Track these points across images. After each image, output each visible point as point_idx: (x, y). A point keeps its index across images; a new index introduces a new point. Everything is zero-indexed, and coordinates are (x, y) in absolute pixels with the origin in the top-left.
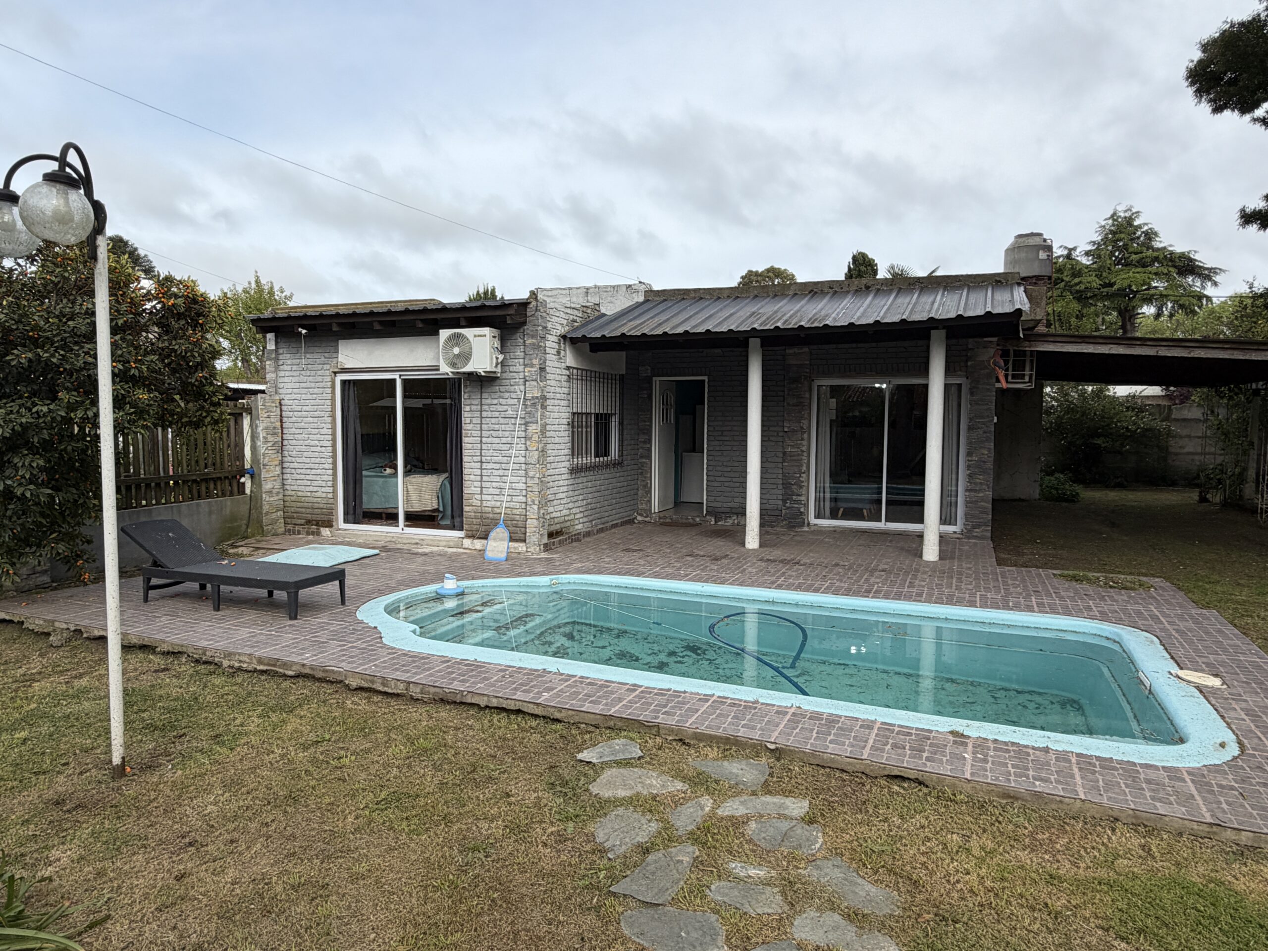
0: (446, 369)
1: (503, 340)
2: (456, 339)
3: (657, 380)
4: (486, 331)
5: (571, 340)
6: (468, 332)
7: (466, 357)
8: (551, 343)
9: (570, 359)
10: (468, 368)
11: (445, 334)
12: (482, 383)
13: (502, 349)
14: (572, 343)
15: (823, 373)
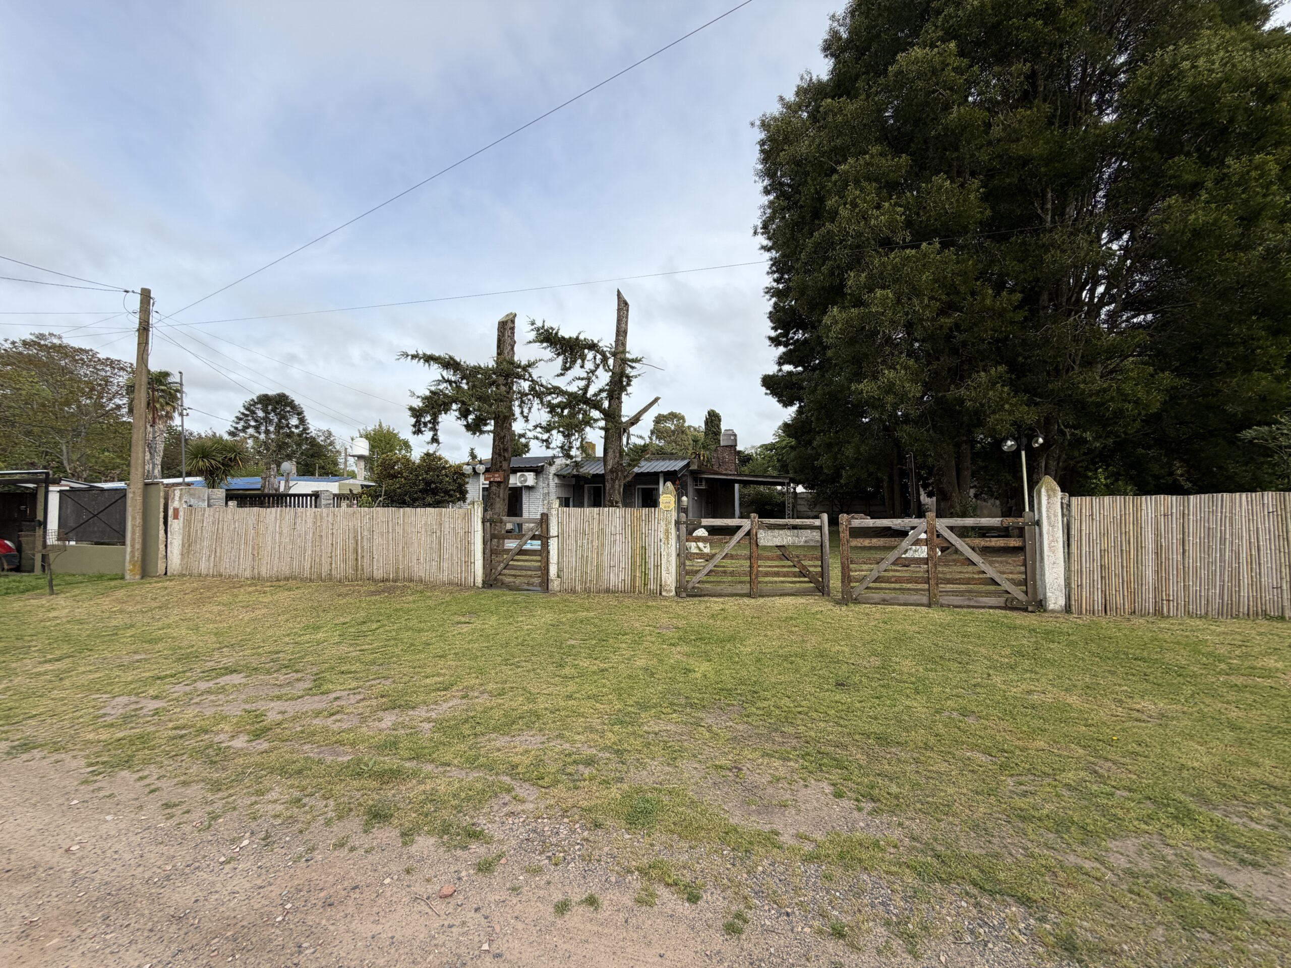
0: (519, 485)
1: (536, 475)
2: (523, 476)
3: (586, 486)
4: (532, 473)
5: (556, 475)
6: (526, 474)
7: (525, 481)
8: (551, 477)
9: (556, 480)
10: (526, 484)
11: (519, 474)
12: (530, 488)
13: (536, 479)
14: (558, 476)
15: (640, 484)
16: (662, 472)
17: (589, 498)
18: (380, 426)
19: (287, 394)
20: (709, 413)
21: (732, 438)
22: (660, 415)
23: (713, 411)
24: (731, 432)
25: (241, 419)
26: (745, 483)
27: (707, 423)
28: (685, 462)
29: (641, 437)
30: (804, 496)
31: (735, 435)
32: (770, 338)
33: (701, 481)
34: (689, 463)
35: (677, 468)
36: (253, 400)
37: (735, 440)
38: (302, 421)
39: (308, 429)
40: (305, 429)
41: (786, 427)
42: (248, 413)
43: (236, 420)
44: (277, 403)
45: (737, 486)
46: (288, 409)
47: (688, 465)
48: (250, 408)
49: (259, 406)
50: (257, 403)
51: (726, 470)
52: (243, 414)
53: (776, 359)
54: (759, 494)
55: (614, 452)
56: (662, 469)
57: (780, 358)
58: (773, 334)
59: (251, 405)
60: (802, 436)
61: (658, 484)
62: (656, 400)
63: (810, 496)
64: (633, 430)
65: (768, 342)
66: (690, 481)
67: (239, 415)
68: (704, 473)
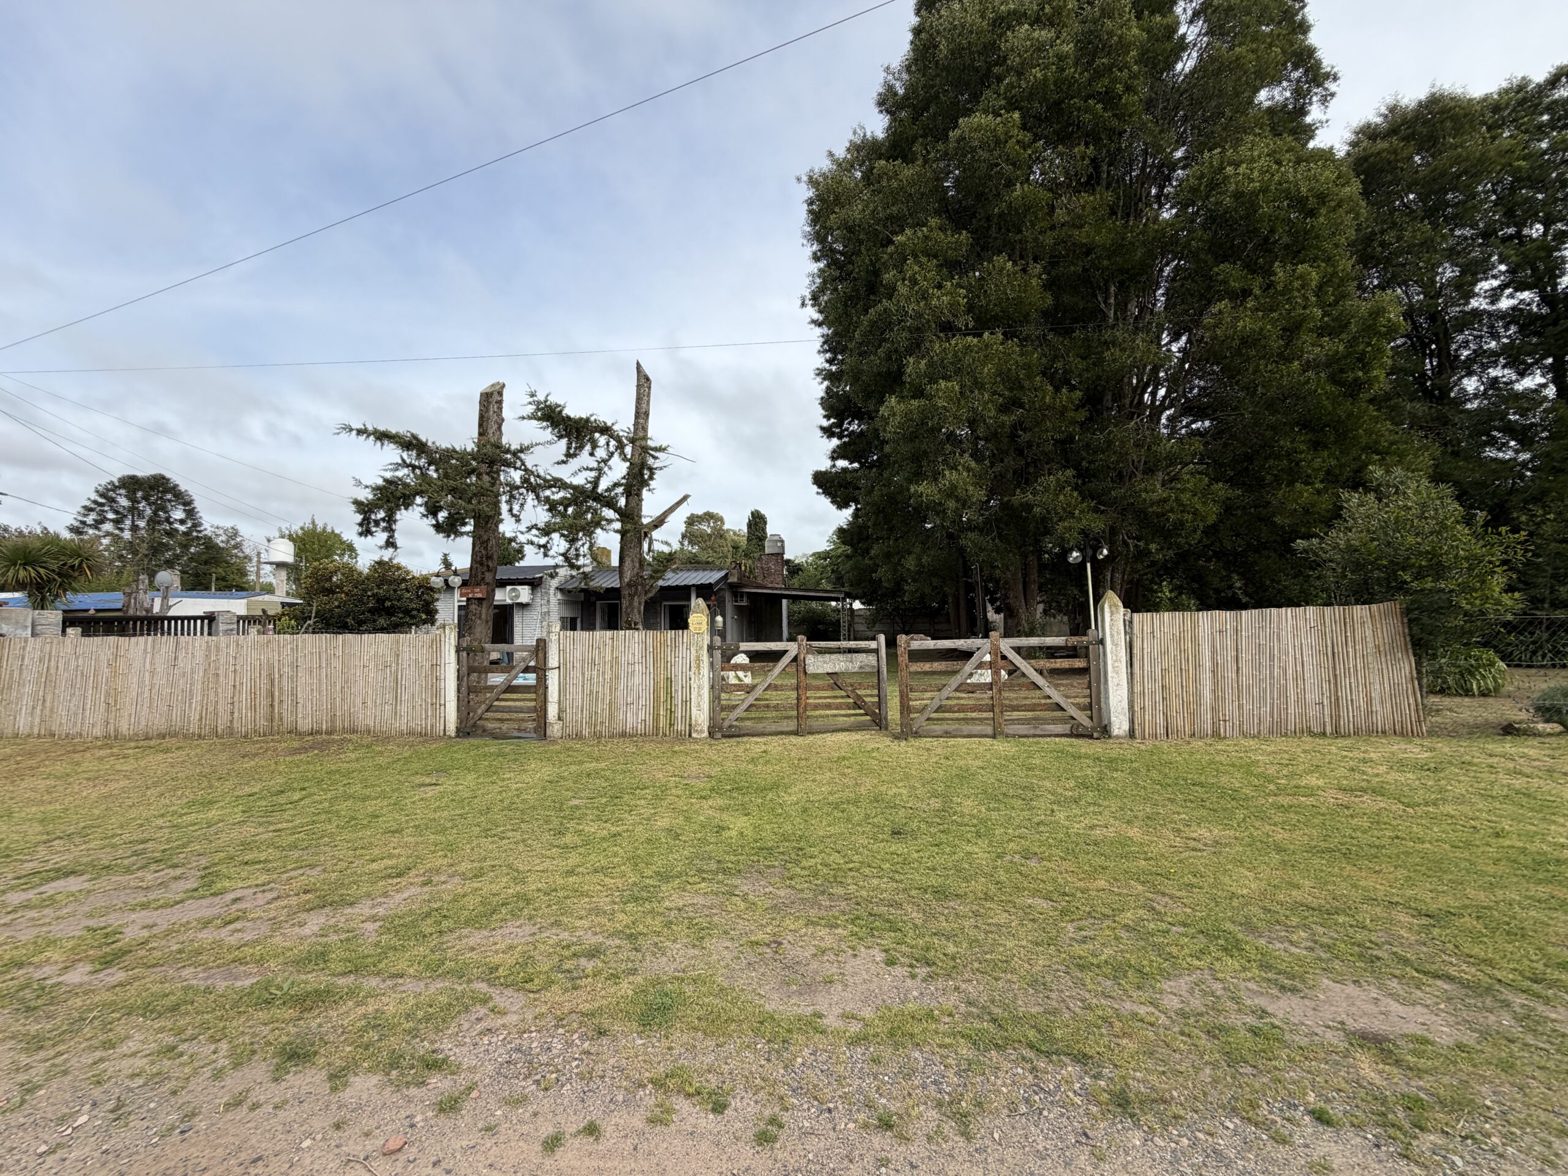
0: (509, 601)
1: (533, 590)
2: (514, 590)
3: (598, 603)
4: (526, 587)
5: (559, 589)
6: (519, 588)
7: (518, 596)
8: (552, 591)
9: (559, 596)
10: (519, 601)
11: (509, 588)
12: (523, 606)
13: (532, 594)
14: (561, 590)
15: (667, 600)
16: (693, 585)
17: (603, 619)
18: (313, 522)
19: (168, 475)
20: (752, 513)
21: (779, 544)
22: (692, 515)
23: (757, 512)
24: (777, 538)
25: (91, 510)
26: (794, 599)
27: (749, 525)
28: (722, 573)
29: (667, 543)
30: (861, 613)
31: (782, 541)
32: (822, 428)
33: (742, 597)
34: (727, 574)
35: (712, 581)
36: (112, 483)
37: (783, 547)
38: (191, 513)
39: (200, 524)
40: (195, 526)
41: (841, 531)
42: (103, 501)
43: (82, 511)
44: (152, 488)
45: (784, 602)
46: (169, 496)
47: (726, 576)
48: (107, 494)
49: (123, 491)
50: (120, 488)
51: (772, 582)
52: (95, 502)
53: (829, 453)
54: (811, 611)
55: (633, 561)
56: (694, 582)
57: (834, 451)
58: (825, 423)
59: (108, 490)
60: (859, 542)
61: (689, 600)
62: (685, 498)
63: (868, 613)
64: (656, 534)
65: (820, 433)
66: (728, 596)
67: (88, 503)
68: (745, 586)
